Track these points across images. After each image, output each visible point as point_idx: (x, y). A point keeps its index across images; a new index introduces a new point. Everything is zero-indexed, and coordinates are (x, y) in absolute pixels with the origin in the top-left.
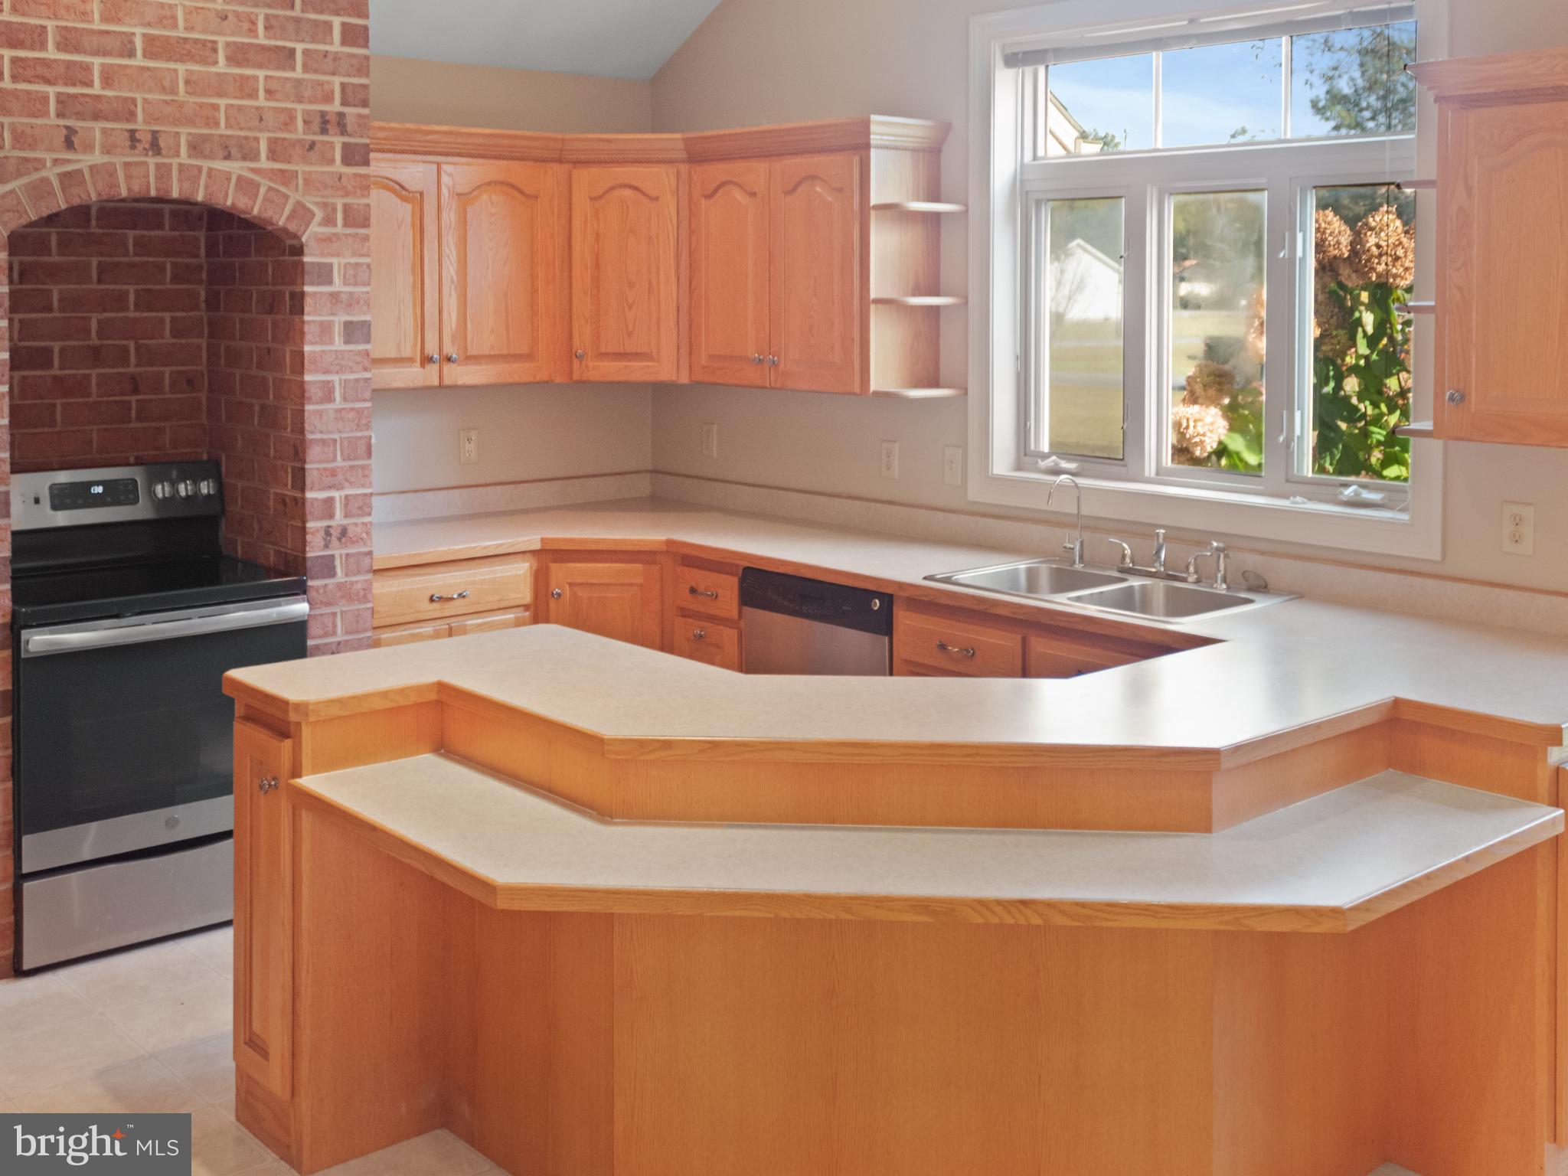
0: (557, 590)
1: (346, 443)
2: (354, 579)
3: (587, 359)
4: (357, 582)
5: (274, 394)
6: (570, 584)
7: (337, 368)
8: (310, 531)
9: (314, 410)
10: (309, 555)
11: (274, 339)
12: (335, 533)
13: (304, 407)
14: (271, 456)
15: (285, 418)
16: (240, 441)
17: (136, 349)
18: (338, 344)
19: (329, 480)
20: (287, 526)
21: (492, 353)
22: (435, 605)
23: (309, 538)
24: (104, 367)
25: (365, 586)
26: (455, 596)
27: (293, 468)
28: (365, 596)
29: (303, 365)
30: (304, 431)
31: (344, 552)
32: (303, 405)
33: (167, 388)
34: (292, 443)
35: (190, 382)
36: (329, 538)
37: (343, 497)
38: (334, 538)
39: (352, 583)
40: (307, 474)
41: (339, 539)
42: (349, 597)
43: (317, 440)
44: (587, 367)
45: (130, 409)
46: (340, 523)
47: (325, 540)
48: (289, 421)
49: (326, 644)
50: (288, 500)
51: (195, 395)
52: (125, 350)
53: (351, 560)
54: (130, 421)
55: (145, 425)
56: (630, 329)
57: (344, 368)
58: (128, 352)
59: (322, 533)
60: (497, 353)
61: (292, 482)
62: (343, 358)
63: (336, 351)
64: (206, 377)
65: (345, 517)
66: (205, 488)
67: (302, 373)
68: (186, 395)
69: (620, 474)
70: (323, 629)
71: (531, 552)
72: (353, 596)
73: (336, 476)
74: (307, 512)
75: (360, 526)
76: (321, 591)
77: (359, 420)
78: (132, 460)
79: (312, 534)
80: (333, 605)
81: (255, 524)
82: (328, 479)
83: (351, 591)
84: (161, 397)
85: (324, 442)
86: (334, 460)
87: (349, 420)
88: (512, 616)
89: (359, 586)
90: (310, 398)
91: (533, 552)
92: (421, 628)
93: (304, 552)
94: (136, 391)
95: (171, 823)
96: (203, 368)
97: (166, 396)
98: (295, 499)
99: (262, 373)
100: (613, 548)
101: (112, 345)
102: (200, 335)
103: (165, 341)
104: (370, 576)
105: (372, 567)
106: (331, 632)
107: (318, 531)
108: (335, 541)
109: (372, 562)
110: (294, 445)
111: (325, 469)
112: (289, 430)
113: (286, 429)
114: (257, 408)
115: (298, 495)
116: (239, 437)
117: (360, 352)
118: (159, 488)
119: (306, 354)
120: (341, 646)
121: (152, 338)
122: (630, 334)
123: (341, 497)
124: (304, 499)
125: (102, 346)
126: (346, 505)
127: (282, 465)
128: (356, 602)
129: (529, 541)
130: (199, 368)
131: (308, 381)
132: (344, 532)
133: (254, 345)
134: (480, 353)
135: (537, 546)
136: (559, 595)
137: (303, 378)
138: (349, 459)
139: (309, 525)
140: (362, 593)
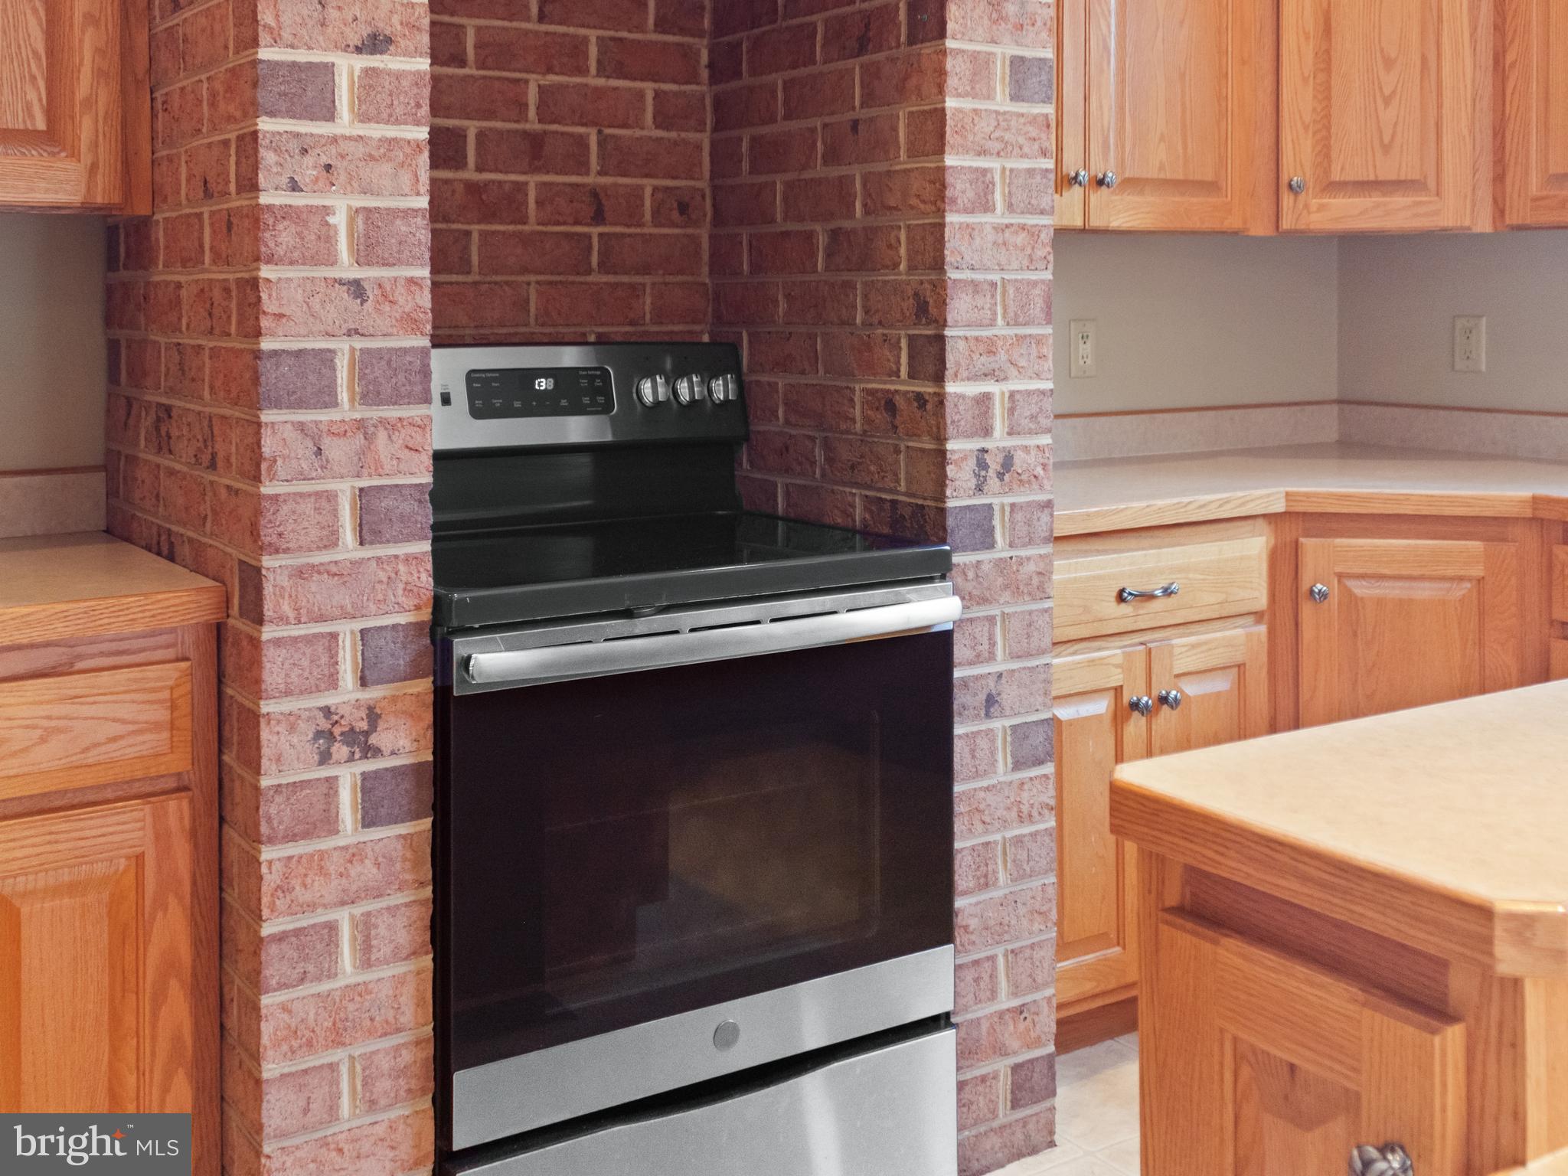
0: (1319, 586)
1: (1011, 291)
2: (1023, 553)
3: (1307, 194)
4: (1028, 559)
5: (865, 205)
6: (1340, 576)
7: (998, 146)
8: (955, 457)
9: (961, 224)
10: (950, 504)
11: (869, 99)
12: (994, 463)
13: (943, 217)
14: (858, 321)
15: (893, 247)
16: (783, 305)
17: (600, 144)
18: (1001, 101)
19: (983, 362)
20: (897, 451)
21: (1162, 176)
22: (1125, 609)
23: (950, 470)
24: (548, 172)
25: (1041, 567)
26: (1158, 593)
27: (911, 339)
28: (1041, 587)
29: (942, 136)
30: (943, 263)
31: (1008, 500)
32: (941, 213)
33: (648, 216)
34: (910, 293)
35: (683, 208)
36: (983, 473)
37: (1007, 395)
38: (991, 473)
39: (1021, 562)
40: (948, 348)
41: (1000, 476)
42: (1015, 589)
43: (965, 282)
44: (1306, 206)
45: (590, 248)
46: (1001, 444)
47: (977, 475)
48: (903, 251)
49: (978, 678)
50: (900, 401)
51: (690, 231)
52: (582, 142)
53: (1019, 516)
54: (589, 271)
55: (611, 278)
56: (1386, 140)
57: (1010, 148)
58: (587, 147)
59: (971, 463)
60: (1169, 176)
61: (910, 365)
62: (1007, 129)
63: (997, 113)
64: (708, 202)
65: (1010, 434)
66: (721, 389)
67: (940, 150)
68: (676, 231)
69: (1296, 404)
70: (973, 648)
71: (1264, 516)
72: (1021, 587)
73: (994, 353)
74: (949, 422)
75: (1033, 452)
76: (971, 575)
77: (1033, 248)
78: (592, 338)
79: (956, 462)
80: (991, 603)
81: (819, 454)
82: (983, 359)
83: (1019, 577)
84: (638, 230)
85: (975, 286)
86: (992, 323)
87: (1016, 246)
88: (1239, 631)
89: (1031, 568)
90: (954, 201)
91: (1270, 518)
92: (1099, 649)
93: (941, 497)
94: (599, 218)
95: (725, 1036)
96: (704, 184)
97: (646, 230)
98: (920, 398)
99: (835, 172)
100: (1425, 511)
101: (562, 134)
102: (700, 128)
103: (645, 133)
104: (1047, 549)
105: (1052, 531)
106: (987, 655)
107: (965, 458)
108: (993, 482)
109: (1052, 522)
110: (916, 294)
111: (977, 339)
112: (902, 267)
113: (896, 265)
114: (822, 240)
115: (928, 389)
116: (780, 297)
117: (1035, 117)
118: (646, 387)
119: (948, 113)
120: (1004, 680)
121: (624, 126)
122: (1386, 149)
123: (1003, 394)
124: (940, 400)
125: (545, 133)
126: (1012, 411)
127: (886, 339)
128: (1027, 598)
129: (1269, 495)
130: (698, 184)
131: (951, 167)
132: (1008, 462)
133: (818, 123)
134: (1144, 175)
135: (1279, 507)
136: (1324, 596)
137: (943, 161)
138: (1017, 324)
139: (950, 446)
140: (1035, 581)
